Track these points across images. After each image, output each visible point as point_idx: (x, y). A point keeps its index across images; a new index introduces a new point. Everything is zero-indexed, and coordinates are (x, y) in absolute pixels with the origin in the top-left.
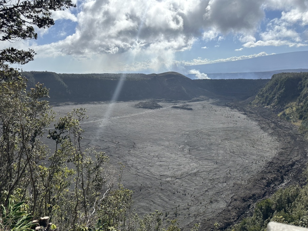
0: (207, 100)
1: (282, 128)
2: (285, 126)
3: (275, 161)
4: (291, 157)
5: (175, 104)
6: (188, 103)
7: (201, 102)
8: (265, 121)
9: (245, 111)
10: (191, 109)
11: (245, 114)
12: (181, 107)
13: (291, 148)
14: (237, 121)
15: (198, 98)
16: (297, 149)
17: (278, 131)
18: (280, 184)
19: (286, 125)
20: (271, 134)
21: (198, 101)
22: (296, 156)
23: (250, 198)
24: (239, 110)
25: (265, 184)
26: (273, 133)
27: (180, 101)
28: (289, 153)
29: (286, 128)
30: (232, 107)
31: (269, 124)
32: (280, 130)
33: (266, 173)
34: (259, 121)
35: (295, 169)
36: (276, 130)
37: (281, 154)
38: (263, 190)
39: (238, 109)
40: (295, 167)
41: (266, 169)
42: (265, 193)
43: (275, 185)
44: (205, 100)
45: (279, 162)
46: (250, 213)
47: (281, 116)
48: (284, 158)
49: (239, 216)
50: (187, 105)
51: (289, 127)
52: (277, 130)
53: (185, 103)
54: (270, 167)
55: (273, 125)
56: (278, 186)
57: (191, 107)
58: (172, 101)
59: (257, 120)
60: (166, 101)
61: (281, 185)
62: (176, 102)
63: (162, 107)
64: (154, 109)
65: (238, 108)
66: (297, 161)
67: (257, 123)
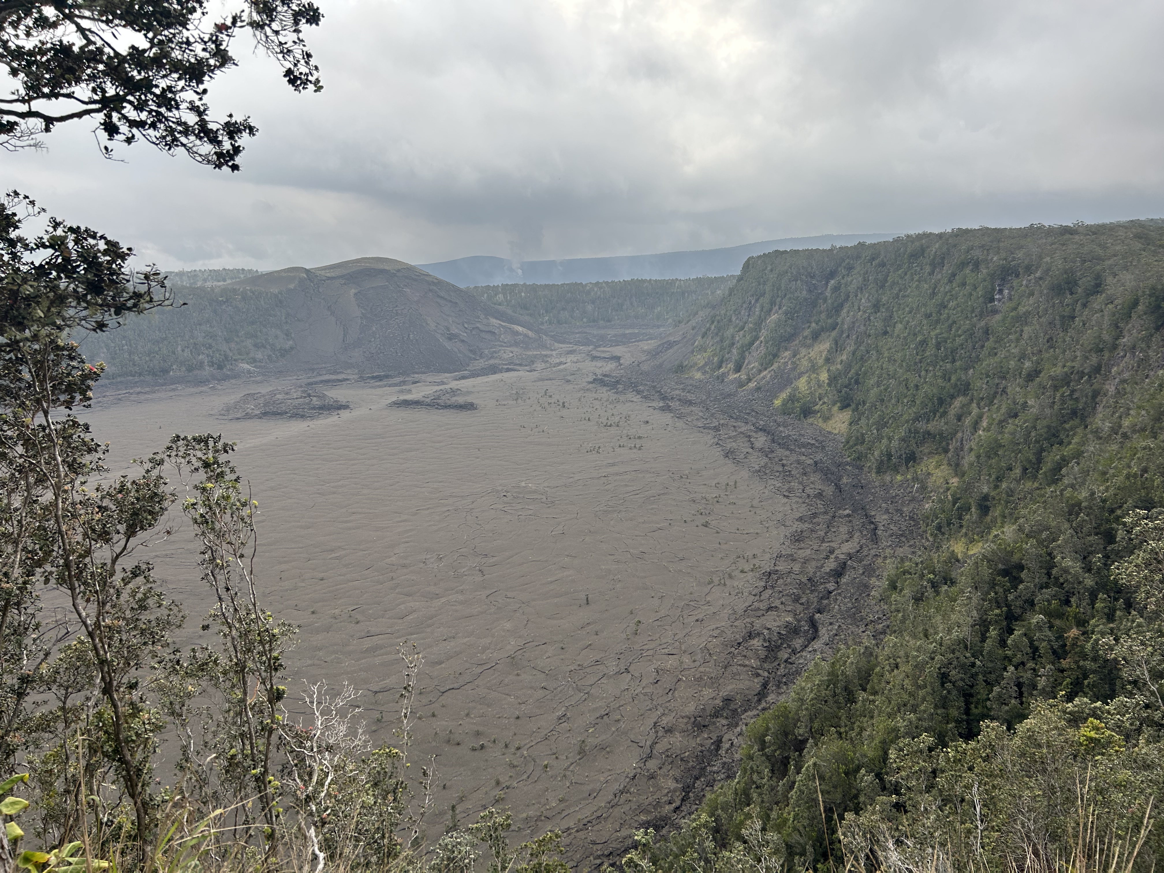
0: (527, 368)
1: (793, 447)
2: (802, 440)
3: (782, 567)
4: (832, 544)
5: (402, 392)
6: (454, 384)
7: (506, 375)
8: (734, 427)
9: (664, 398)
10: (469, 407)
11: (666, 409)
12: (428, 400)
13: (826, 513)
14: (640, 438)
15: (492, 362)
16: (848, 516)
17: (781, 460)
18: (806, 647)
19: (803, 435)
20: (760, 473)
21: (495, 373)
22: (847, 541)
23: (716, 714)
24: (645, 397)
25: (762, 653)
26: (765, 466)
27: (423, 377)
28: (822, 533)
29: (804, 445)
30: (620, 387)
31: (749, 437)
32: (788, 453)
33: (760, 613)
34: (716, 429)
35: (847, 584)
36: (774, 455)
37: (798, 538)
38: (758, 675)
39: (638, 392)
40: (847, 577)
41: (757, 597)
42: (765, 685)
43: (794, 652)
44: (520, 365)
45: (797, 568)
46: (723, 767)
47: (784, 404)
48: (808, 552)
49: (687, 789)
50: (453, 392)
51: (813, 442)
52: (777, 456)
53: (443, 383)
54: (771, 592)
55: (761, 440)
56: (804, 654)
57: (469, 399)
58: (387, 377)
59: (709, 428)
60: (362, 379)
61: (811, 649)
62: (404, 383)
63: (346, 407)
64: (312, 418)
65: (641, 388)
66: (850, 556)
67: (710, 437)
